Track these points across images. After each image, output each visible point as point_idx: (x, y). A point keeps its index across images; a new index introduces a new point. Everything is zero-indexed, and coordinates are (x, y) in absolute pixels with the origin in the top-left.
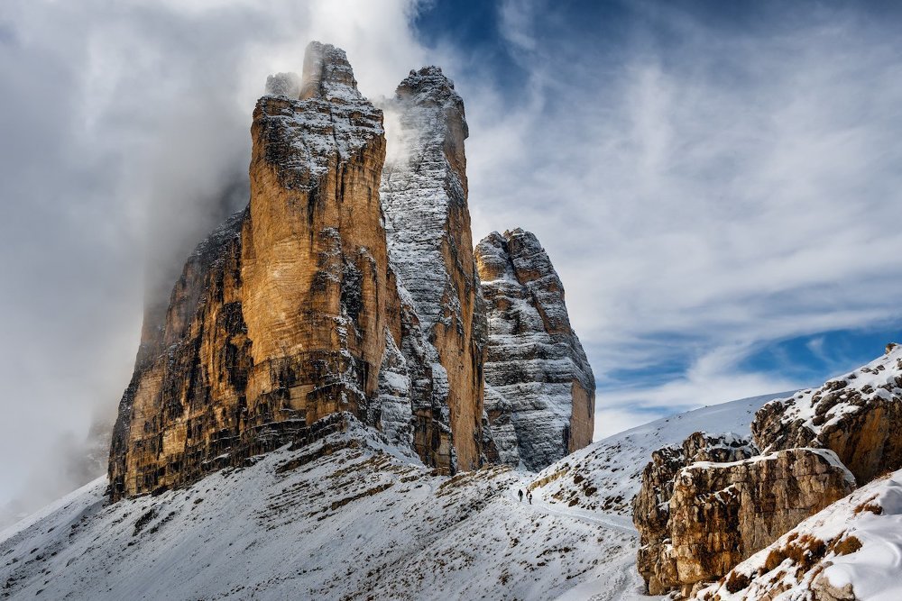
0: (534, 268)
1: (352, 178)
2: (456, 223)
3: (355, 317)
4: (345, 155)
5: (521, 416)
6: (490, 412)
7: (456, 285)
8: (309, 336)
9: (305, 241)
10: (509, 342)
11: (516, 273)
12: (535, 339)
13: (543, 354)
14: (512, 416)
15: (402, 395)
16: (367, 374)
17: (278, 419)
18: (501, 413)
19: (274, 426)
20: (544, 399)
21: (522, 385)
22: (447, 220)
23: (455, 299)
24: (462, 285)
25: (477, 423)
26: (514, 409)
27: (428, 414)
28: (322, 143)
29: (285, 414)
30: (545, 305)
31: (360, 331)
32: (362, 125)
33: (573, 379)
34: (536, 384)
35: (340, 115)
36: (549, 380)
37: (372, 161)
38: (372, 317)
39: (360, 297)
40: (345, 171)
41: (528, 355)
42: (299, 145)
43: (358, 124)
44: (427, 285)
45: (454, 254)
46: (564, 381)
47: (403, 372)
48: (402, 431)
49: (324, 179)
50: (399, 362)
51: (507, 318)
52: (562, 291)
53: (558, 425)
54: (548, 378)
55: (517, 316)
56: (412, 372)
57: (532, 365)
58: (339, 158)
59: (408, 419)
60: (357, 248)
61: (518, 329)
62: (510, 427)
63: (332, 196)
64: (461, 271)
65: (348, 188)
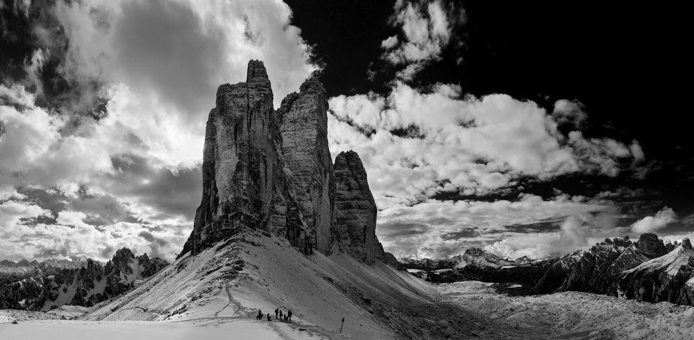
0: (357, 166)
1: (255, 116)
2: (321, 143)
3: (255, 181)
4: (251, 105)
5: (349, 221)
6: (338, 220)
7: (320, 169)
8: (235, 191)
9: (234, 148)
10: (346, 194)
11: (350, 167)
12: (356, 193)
13: (358, 199)
14: (347, 222)
15: (282, 215)
16: (261, 207)
17: (224, 228)
18: (341, 220)
19: (222, 231)
20: (358, 215)
21: (350, 210)
22: (316, 142)
23: (319, 175)
24: (323, 170)
25: (331, 224)
26: (347, 219)
27: (295, 222)
28: (242, 102)
29: (226, 225)
30: (360, 180)
31: (258, 187)
32: (261, 90)
33: (368, 208)
34: (355, 210)
35: (252, 88)
36: (360, 209)
37: (264, 107)
38: (263, 180)
39: (258, 172)
40: (251, 113)
41: (353, 199)
42: (232, 104)
43: (259, 90)
44: (307, 169)
45: (319, 156)
46: (365, 209)
47: (283, 205)
48: (281, 230)
49: (242, 118)
50: (281, 200)
51: (346, 184)
52: (366, 175)
53: (362, 225)
54: (360, 207)
55: (349, 184)
56: (288, 205)
57: (354, 203)
58: (249, 107)
59: (284, 225)
60: (257, 149)
61: (350, 189)
62: (346, 225)
63: (245, 126)
64: (323, 165)
65: (253, 121)
